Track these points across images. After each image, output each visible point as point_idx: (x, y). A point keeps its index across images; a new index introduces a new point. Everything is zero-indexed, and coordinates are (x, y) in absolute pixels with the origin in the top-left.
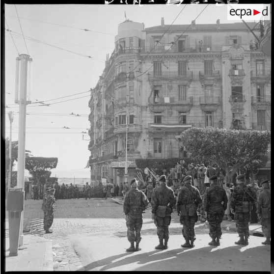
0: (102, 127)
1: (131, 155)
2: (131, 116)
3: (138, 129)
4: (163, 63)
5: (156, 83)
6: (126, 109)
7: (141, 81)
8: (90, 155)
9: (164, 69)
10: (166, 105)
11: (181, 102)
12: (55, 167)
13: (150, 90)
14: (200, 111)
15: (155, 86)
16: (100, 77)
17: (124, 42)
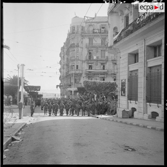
0: (65, 69)
1: (77, 85)
2: (77, 65)
3: (81, 72)
4: (94, 39)
5: (90, 49)
6: (75, 62)
7: (83, 48)
8: (60, 83)
9: (94, 42)
10: (95, 60)
11: (102, 59)
12: (39, 90)
13: (87, 52)
14: (112, 63)
15: (89, 50)
16: (64, 43)
17: (75, 28)
